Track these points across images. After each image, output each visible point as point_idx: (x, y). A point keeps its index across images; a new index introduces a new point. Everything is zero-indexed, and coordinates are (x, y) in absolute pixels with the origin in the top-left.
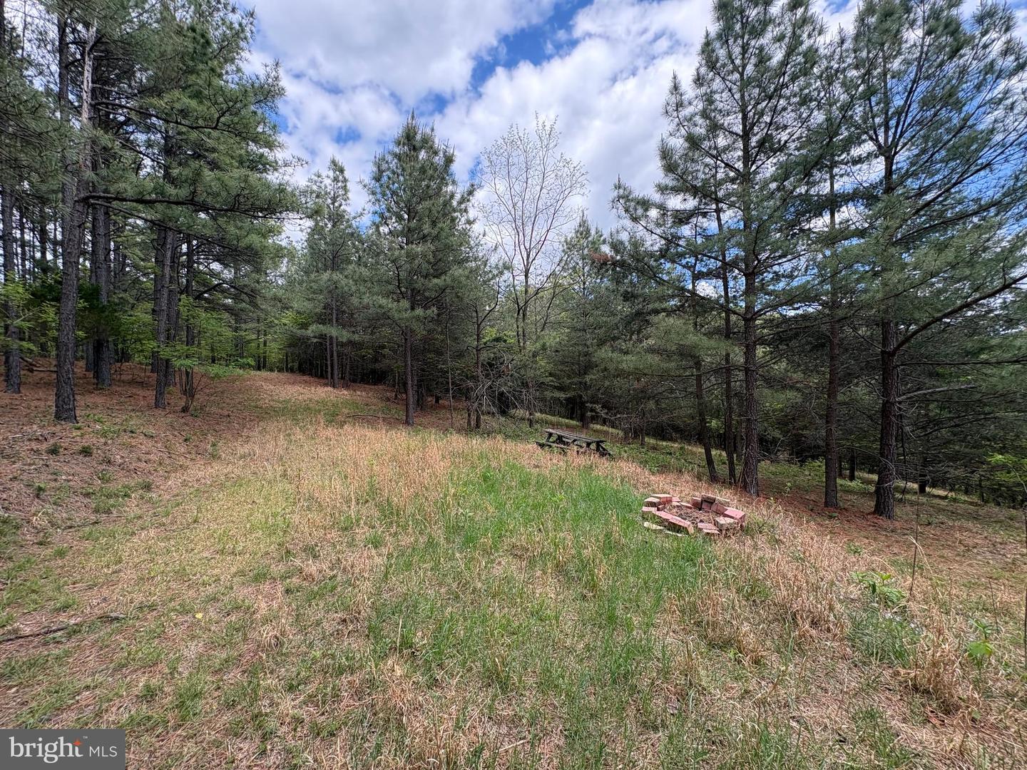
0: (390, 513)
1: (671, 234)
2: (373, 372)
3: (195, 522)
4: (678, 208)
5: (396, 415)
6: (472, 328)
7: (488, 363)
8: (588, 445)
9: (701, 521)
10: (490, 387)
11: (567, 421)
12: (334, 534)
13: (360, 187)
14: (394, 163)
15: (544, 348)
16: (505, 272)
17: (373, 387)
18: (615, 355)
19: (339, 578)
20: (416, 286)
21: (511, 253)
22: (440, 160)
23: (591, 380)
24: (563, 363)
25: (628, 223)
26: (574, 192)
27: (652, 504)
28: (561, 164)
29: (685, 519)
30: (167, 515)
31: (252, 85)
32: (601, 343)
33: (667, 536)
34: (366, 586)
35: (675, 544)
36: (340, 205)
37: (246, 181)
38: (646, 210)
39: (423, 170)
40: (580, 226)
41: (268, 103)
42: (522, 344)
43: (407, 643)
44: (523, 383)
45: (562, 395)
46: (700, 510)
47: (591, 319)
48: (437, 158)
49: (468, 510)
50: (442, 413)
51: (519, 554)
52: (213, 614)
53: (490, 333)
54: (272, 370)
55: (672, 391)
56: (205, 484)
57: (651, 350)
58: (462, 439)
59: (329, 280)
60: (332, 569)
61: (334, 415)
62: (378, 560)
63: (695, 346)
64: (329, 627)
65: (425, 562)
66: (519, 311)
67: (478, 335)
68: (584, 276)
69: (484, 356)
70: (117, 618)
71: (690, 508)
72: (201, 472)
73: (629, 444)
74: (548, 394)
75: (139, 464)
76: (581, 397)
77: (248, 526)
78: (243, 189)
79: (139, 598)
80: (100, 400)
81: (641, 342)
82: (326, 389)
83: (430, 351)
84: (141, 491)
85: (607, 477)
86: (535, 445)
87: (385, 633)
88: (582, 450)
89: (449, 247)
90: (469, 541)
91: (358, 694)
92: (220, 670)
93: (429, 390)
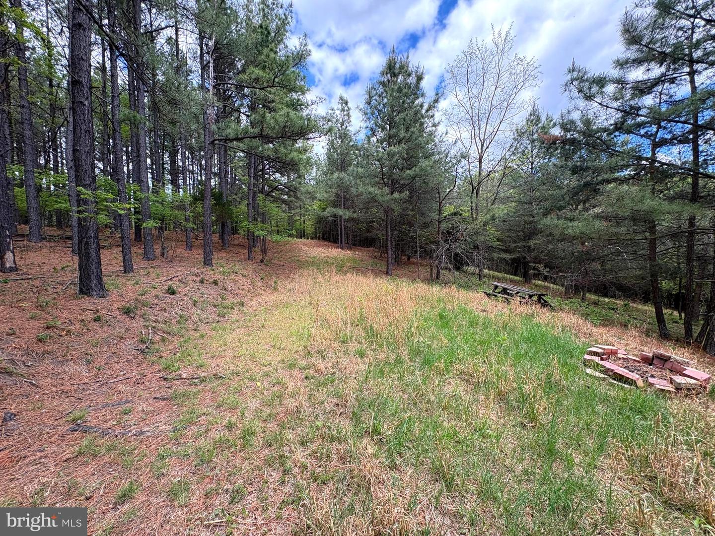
0: (372, 335)
1: (630, 106)
2: (367, 238)
3: (263, 327)
4: (640, 79)
5: (380, 269)
6: (435, 206)
7: (448, 232)
8: (530, 296)
9: (652, 376)
10: (448, 249)
11: (511, 277)
12: (336, 344)
13: (358, 110)
14: (380, 90)
15: (493, 218)
16: (463, 160)
17: (366, 249)
18: (560, 222)
19: (337, 375)
20: (395, 177)
21: (467, 144)
22: (412, 80)
23: (535, 244)
24: (509, 231)
25: (582, 103)
26: (526, 85)
27: (596, 354)
28: (516, 63)
29: (633, 372)
30: (250, 321)
31: (293, 54)
32: (546, 213)
33: (613, 385)
34: (353, 384)
35: (621, 394)
36: (346, 127)
37: (288, 116)
38: (603, 87)
39: (400, 90)
40: (531, 115)
41: (302, 64)
42: (474, 216)
43: (376, 431)
44: (474, 246)
45: (508, 256)
46: (650, 365)
47: (538, 194)
48: (411, 78)
49: (426, 339)
50: (412, 268)
51: (466, 378)
52: (266, 384)
53: (448, 209)
54: (308, 239)
55: (619, 253)
56: (270, 305)
57: (598, 217)
58: (425, 286)
59: (338, 178)
60: (333, 368)
61: (342, 267)
62: (362, 367)
63: (652, 211)
64: (329, 407)
65: (394, 373)
66: (473, 190)
67: (440, 211)
68: (532, 157)
69: (444, 226)
70: (221, 377)
71: (639, 362)
72: (269, 298)
73: (570, 298)
74: (496, 255)
75: (238, 291)
76: (525, 258)
77: (289, 333)
78: (287, 122)
79: (232, 367)
80: (224, 255)
81: (587, 210)
82: (337, 250)
83: (404, 224)
84: (239, 306)
85: (548, 324)
86: (483, 294)
87: (363, 419)
88: (525, 301)
89: (419, 146)
90: (427, 362)
91: (342, 459)
92: (266, 420)
93: (403, 251)
